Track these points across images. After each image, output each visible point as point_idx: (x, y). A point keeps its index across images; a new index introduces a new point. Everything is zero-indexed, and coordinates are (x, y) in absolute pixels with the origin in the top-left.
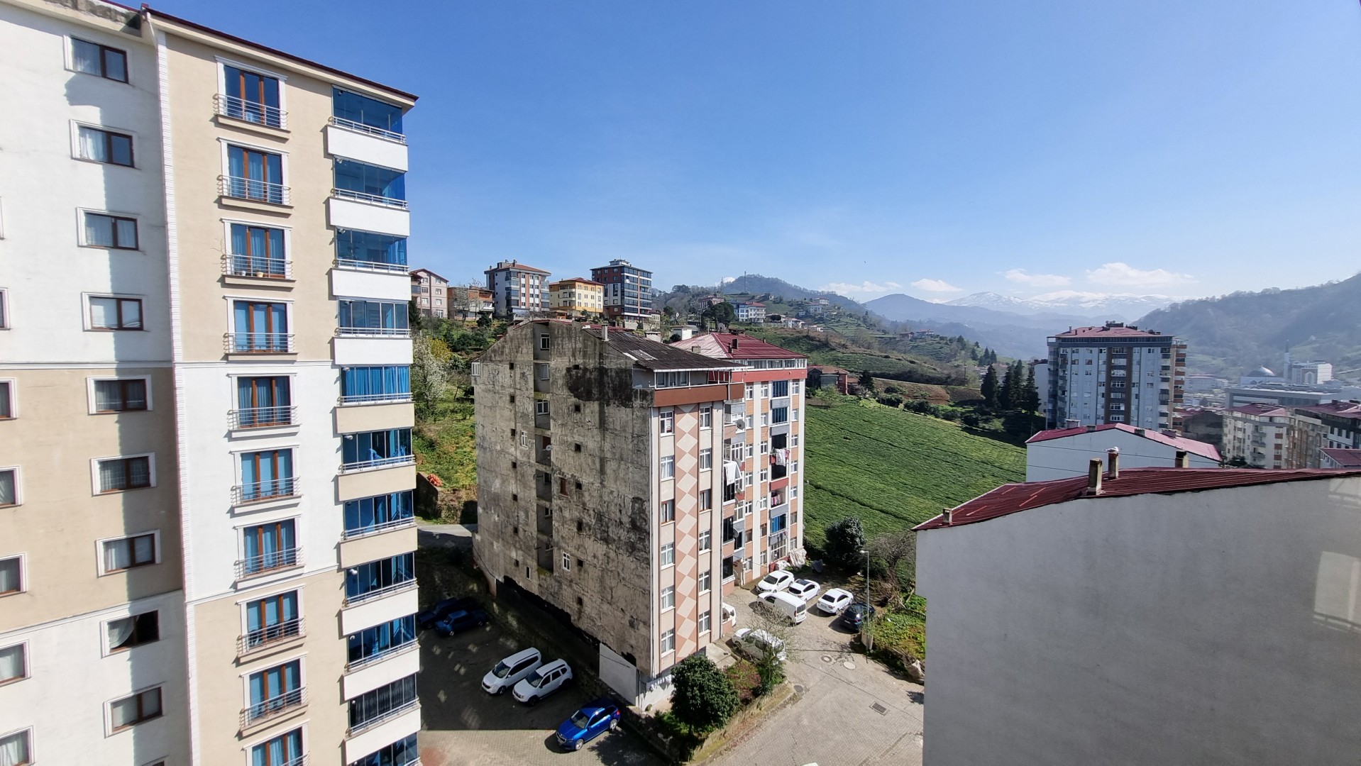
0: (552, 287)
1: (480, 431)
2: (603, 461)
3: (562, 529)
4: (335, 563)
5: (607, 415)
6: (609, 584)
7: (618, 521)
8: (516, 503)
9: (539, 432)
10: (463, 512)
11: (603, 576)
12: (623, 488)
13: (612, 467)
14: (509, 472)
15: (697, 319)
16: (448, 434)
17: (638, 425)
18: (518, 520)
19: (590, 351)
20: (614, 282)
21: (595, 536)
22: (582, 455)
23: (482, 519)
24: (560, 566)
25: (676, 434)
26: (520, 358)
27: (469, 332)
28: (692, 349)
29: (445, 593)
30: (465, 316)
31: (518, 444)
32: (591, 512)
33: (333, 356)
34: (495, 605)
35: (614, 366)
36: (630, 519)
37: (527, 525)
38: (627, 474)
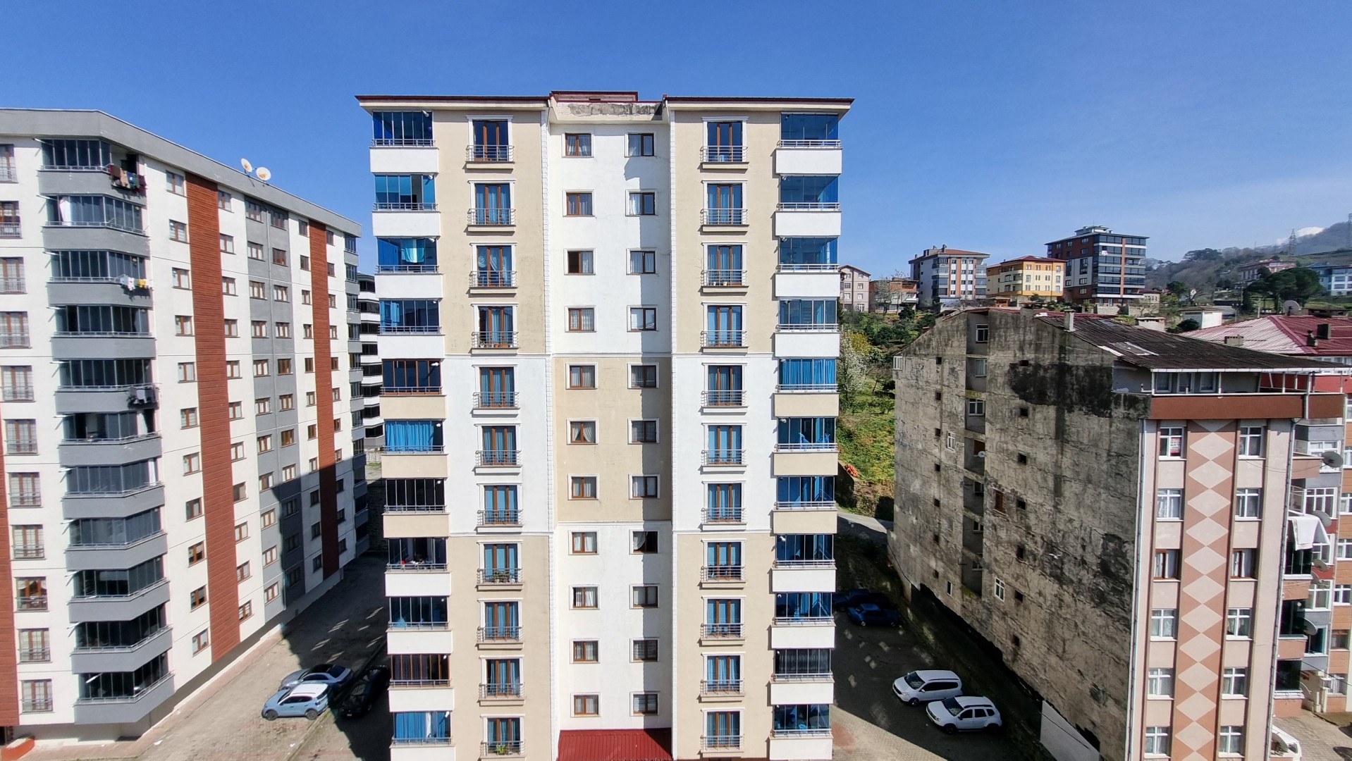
0: (990, 271)
1: (900, 427)
2: (1059, 480)
3: (997, 550)
4: (769, 527)
5: (1068, 423)
6: (1061, 633)
7: (1079, 558)
8: (937, 509)
9: (970, 435)
10: (878, 506)
11: (1051, 621)
12: (1090, 519)
13: (1074, 489)
14: (931, 474)
15: (1233, 296)
16: (866, 427)
17: (1119, 441)
18: (940, 527)
19: (1045, 343)
20: (1082, 257)
21: (1043, 569)
22: (1028, 468)
23: (899, 518)
24: (991, 592)
25: (1189, 459)
26: (949, 351)
27: (890, 325)
28: (1225, 341)
29: (858, 582)
30: (886, 309)
31: (943, 446)
32: (1038, 539)
33: (774, 349)
34: (909, 611)
35: (1081, 363)
36: (1099, 561)
37: (951, 535)
38: (1096, 501)
